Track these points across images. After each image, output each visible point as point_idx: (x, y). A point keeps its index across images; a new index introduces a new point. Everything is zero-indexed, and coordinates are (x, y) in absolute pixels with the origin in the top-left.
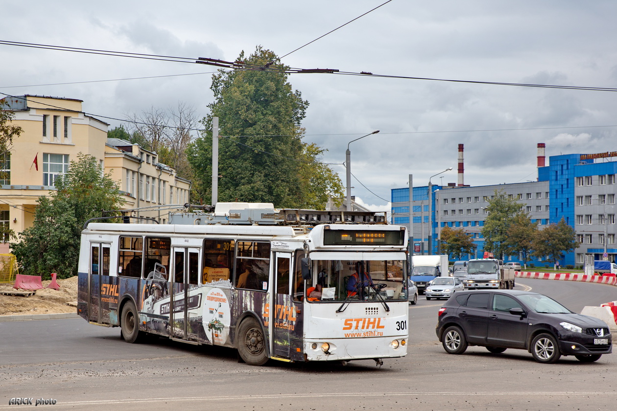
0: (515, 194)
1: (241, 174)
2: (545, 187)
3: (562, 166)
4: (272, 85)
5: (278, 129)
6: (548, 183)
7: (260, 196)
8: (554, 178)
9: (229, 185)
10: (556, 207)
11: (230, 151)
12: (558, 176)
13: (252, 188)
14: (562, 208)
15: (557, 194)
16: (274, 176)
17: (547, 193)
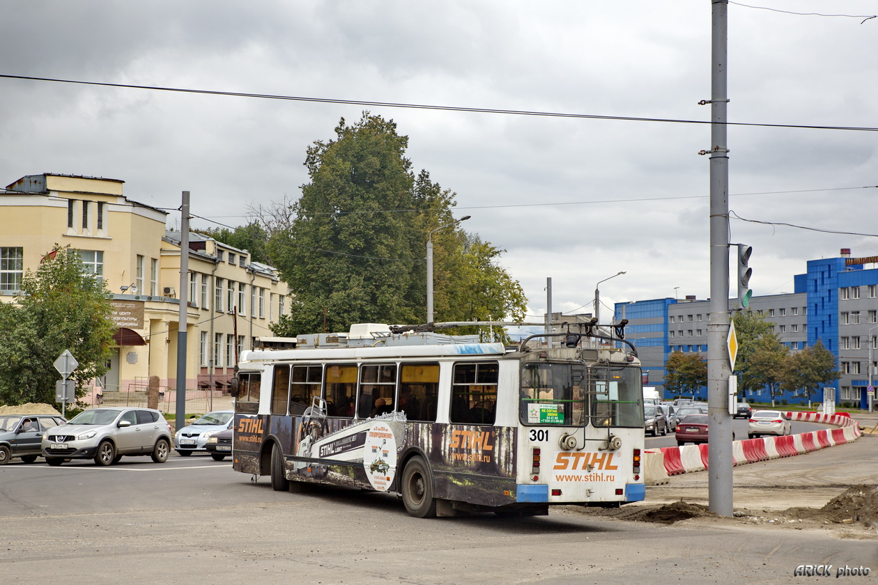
0: (766, 309)
1: (334, 277)
2: (802, 300)
3: (823, 273)
4: (376, 161)
5: (385, 219)
6: (804, 296)
7: (359, 306)
8: (812, 288)
9: (321, 291)
10: (815, 326)
11: (321, 247)
12: (818, 287)
13: (348, 296)
14: (823, 327)
15: (816, 310)
16: (378, 279)
17: (804, 308)
